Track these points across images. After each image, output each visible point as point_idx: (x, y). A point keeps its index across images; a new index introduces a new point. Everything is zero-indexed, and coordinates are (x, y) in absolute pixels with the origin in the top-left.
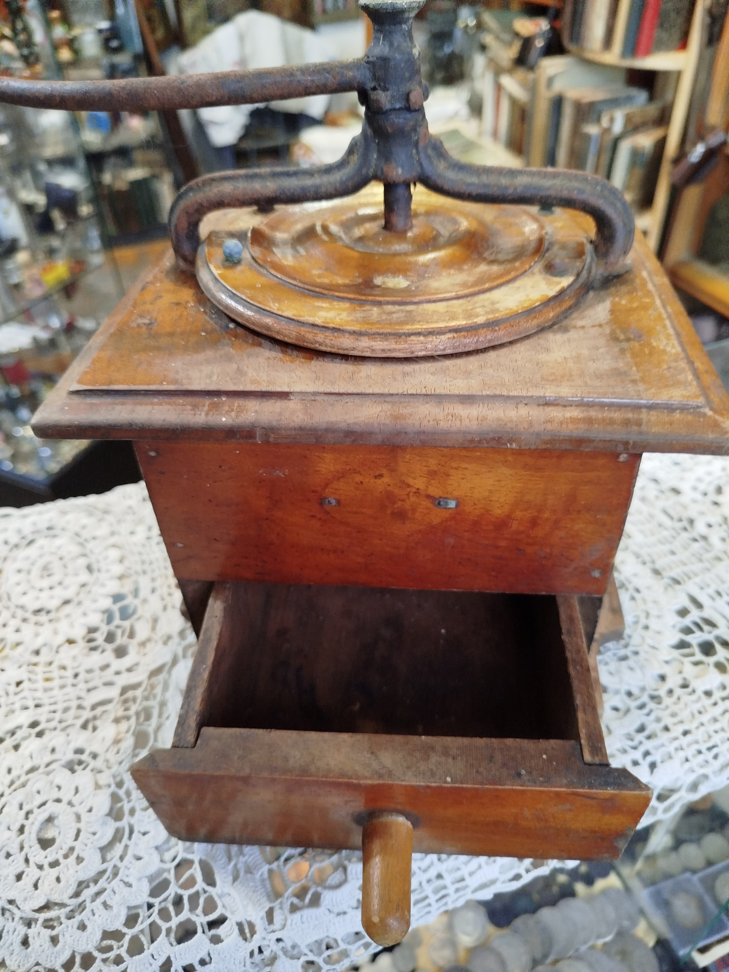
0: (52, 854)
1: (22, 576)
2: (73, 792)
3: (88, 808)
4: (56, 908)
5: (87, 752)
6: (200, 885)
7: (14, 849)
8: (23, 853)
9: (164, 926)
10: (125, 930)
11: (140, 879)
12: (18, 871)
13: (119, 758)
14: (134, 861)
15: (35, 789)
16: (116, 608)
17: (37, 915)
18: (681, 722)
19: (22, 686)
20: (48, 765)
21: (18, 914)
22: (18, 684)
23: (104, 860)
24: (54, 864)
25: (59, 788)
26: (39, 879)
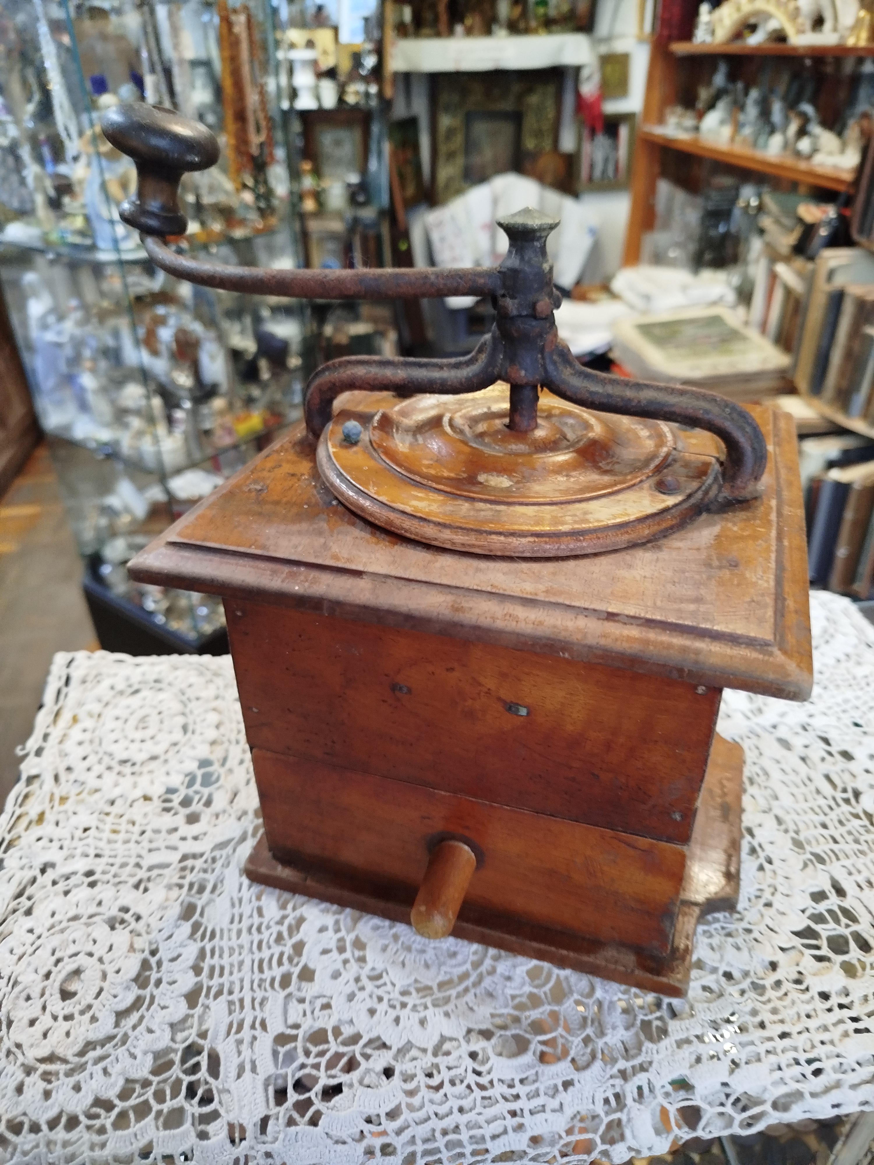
0: (70, 1007)
1: (120, 723)
2: (107, 949)
3: (116, 968)
4: (59, 1063)
5: (131, 913)
6: (203, 1074)
7: (35, 993)
8: (43, 999)
9: (156, 1107)
10: (116, 1102)
11: (145, 1053)
12: (34, 1016)
13: (161, 925)
14: (145, 1033)
15: (71, 939)
16: (199, 773)
17: (38, 1065)
18: (782, 1021)
19: (88, 832)
20: (91, 917)
21: (21, 1059)
22: (86, 830)
23: (117, 1025)
24: (68, 1018)
25: (95, 942)
26: (50, 1029)
